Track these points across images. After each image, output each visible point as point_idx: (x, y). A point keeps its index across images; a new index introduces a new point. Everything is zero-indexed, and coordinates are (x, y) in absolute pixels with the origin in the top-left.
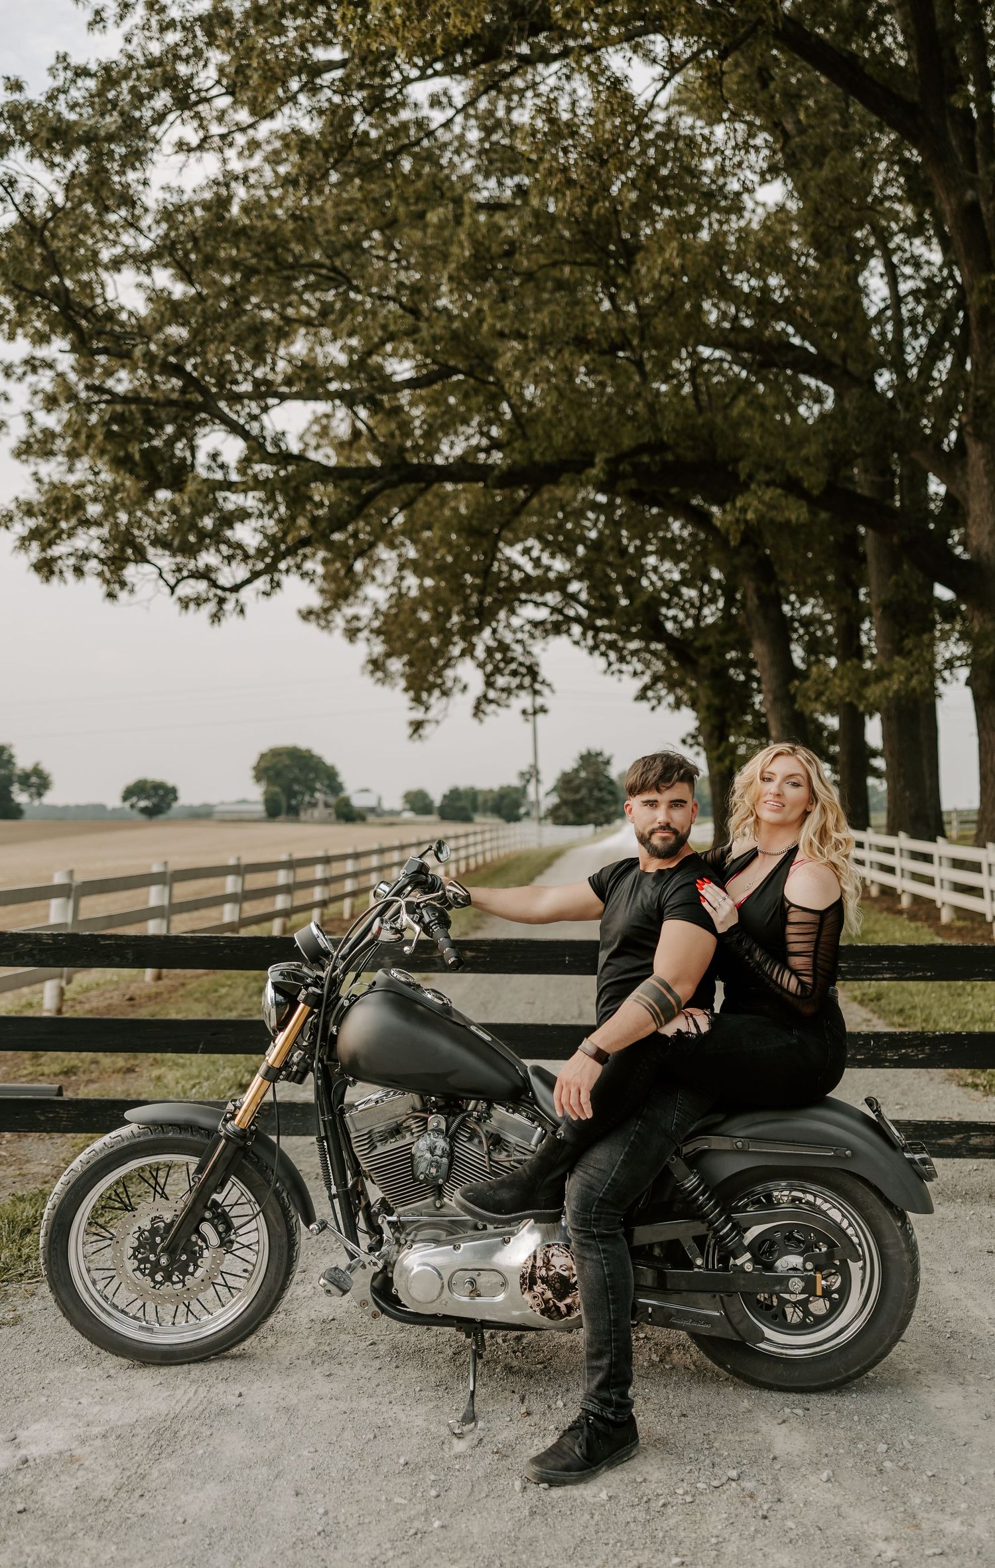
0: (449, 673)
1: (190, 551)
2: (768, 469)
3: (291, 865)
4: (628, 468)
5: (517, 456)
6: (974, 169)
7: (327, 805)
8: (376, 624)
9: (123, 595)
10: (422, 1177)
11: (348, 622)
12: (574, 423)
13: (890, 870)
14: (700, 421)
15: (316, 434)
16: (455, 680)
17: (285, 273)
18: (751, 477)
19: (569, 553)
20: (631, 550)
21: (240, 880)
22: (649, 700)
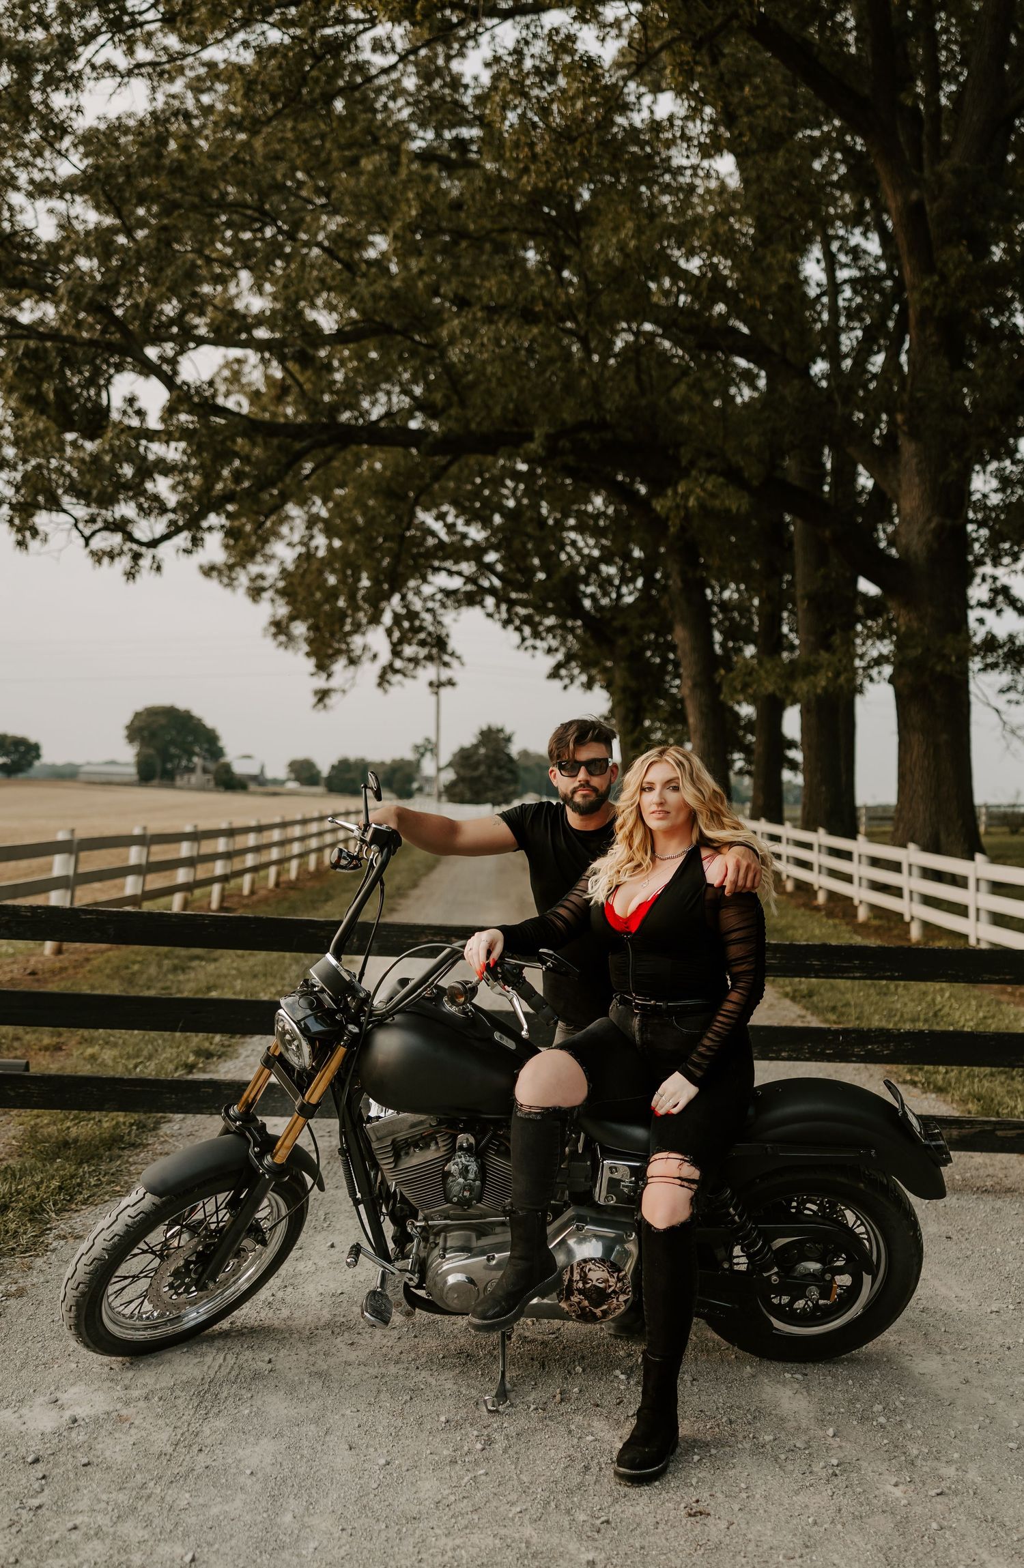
0: (357, 641)
1: (107, 501)
2: (710, 455)
3: (196, 836)
4: (568, 445)
5: (451, 424)
6: (920, 168)
7: (205, 771)
8: (281, 584)
9: (34, 545)
11: (252, 580)
12: (515, 395)
13: (805, 865)
14: (643, 402)
15: (226, 379)
16: (365, 648)
17: (209, 210)
18: (692, 463)
19: (486, 522)
20: (551, 522)
21: (145, 850)
22: (561, 678)
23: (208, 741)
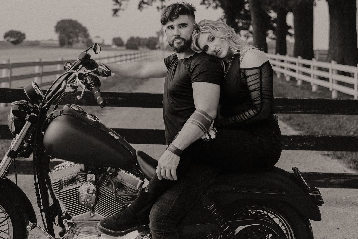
7: (83, 42)
10: (83, 203)
13: (294, 71)
21: (41, 68)
22: (205, 4)
23: (84, 31)
